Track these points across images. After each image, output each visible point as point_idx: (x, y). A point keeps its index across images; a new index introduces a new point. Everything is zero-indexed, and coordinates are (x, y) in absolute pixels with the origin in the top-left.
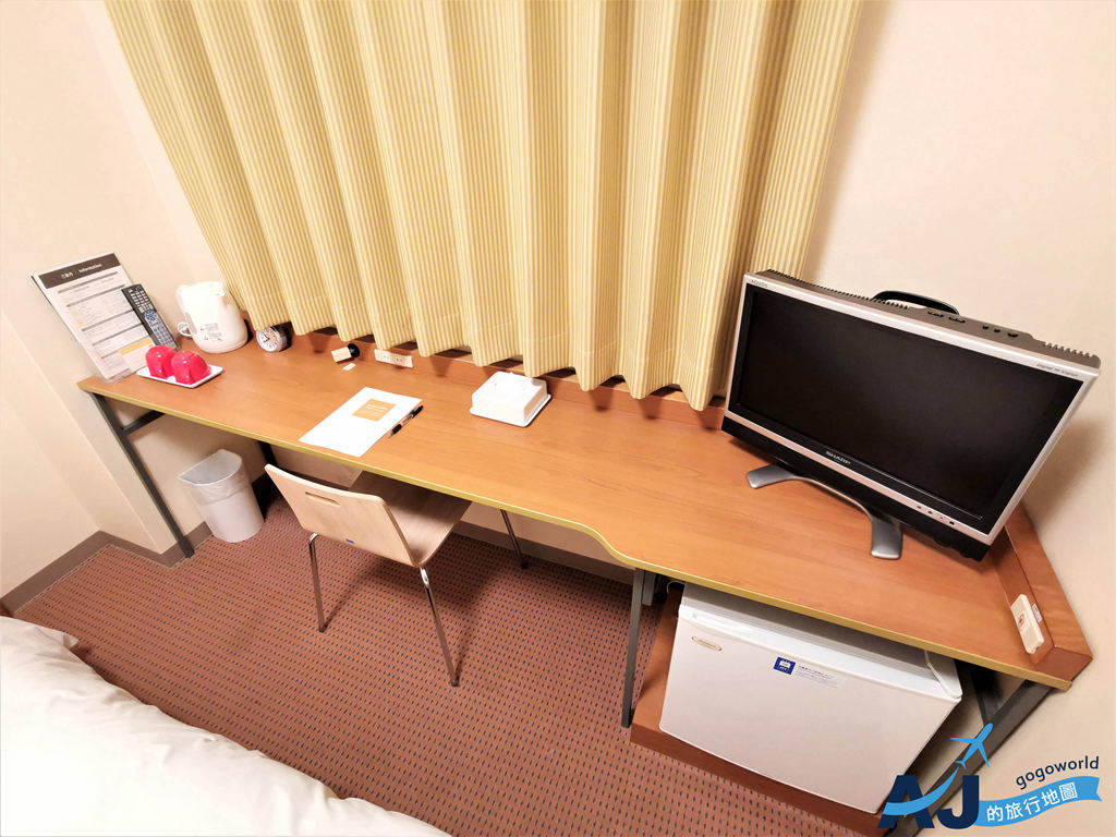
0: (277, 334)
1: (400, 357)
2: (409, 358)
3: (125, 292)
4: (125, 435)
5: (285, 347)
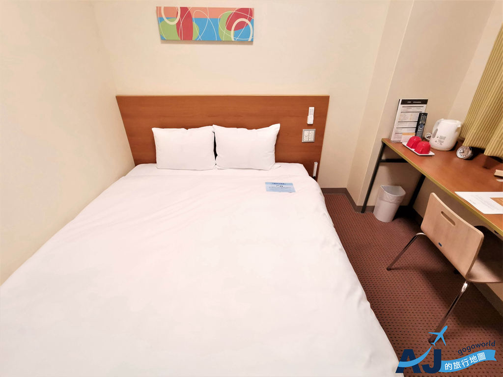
3: (420, 115)
4: (380, 162)
5: (469, 159)
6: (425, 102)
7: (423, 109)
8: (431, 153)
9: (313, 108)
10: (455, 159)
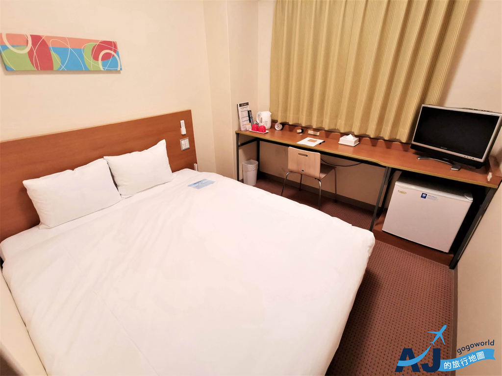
0: (281, 126)
1: (316, 132)
2: (319, 133)
3: (248, 111)
4: (238, 147)
5: (282, 129)
6: (247, 104)
7: (248, 108)
8: (267, 131)
9: (183, 121)
10: (276, 131)
